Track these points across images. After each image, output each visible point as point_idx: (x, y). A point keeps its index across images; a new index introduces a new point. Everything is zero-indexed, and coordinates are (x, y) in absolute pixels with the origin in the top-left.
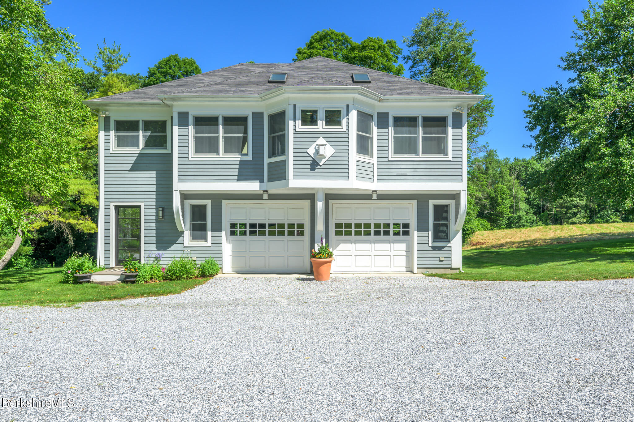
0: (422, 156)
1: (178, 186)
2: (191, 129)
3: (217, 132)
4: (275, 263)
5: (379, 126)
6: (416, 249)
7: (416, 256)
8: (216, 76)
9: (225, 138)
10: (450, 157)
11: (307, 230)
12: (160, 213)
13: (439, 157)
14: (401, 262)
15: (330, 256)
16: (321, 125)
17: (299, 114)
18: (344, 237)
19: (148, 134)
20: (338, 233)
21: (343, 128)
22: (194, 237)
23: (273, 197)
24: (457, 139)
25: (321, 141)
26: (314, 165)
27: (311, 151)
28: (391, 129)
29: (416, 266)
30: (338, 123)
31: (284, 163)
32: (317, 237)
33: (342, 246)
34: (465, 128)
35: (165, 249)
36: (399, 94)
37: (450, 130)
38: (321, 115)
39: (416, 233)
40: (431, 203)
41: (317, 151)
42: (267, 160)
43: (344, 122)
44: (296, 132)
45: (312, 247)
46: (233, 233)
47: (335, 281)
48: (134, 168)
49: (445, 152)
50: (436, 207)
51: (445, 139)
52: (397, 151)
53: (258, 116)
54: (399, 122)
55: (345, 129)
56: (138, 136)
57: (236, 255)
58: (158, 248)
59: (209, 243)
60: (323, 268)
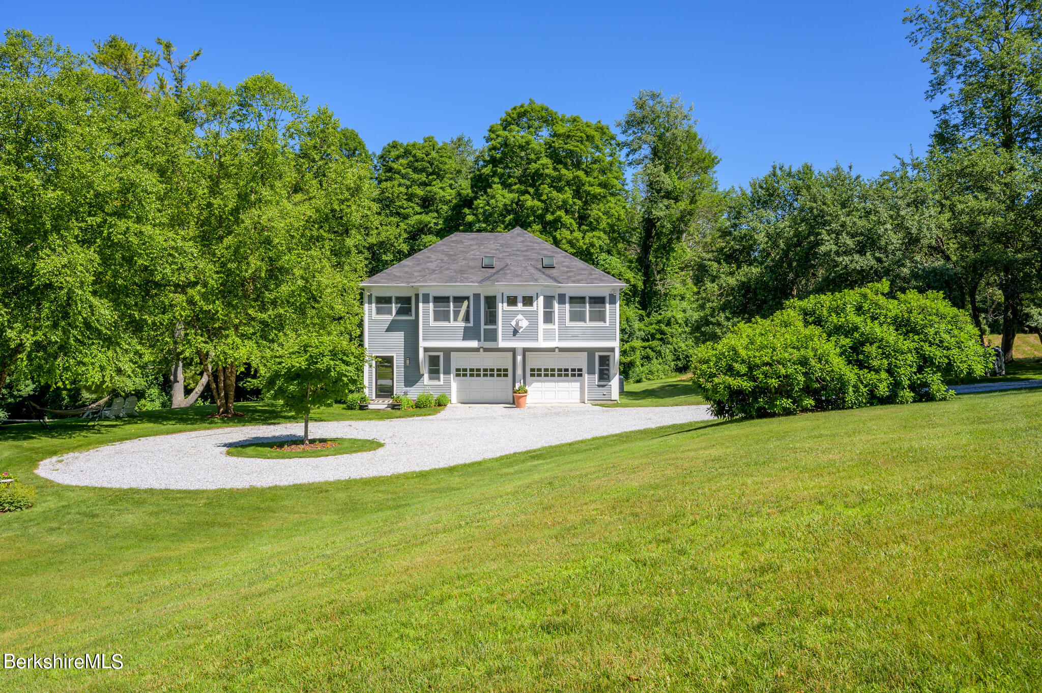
0: (589, 324)
1: (423, 344)
2: (431, 305)
3: (449, 307)
4: (489, 396)
5: (560, 303)
6: (586, 386)
7: (586, 391)
8: (438, 251)
9: (454, 311)
10: (607, 324)
11: (510, 373)
12: (408, 362)
13: (601, 324)
14: (577, 395)
15: (526, 392)
16: (520, 306)
17: (505, 299)
18: (536, 378)
19: (399, 305)
20: (532, 375)
21: (534, 308)
22: (430, 378)
23: (486, 350)
24: (613, 313)
25: (520, 317)
26: (515, 332)
27: (513, 323)
28: (567, 305)
29: (586, 399)
30: (531, 304)
31: (496, 331)
32: (517, 379)
33: (535, 385)
34: (618, 305)
35: (411, 386)
36: (574, 282)
37: (607, 305)
38: (520, 299)
39: (586, 375)
40: (597, 354)
41: (517, 324)
42: (483, 327)
43: (535, 304)
44: (503, 311)
45: (514, 386)
46: (458, 375)
47: (529, 408)
48: (387, 330)
49: (604, 320)
50: (600, 357)
51: (604, 312)
52: (572, 320)
53: (477, 296)
54: (573, 300)
55: (535, 309)
56: (391, 307)
57: (459, 391)
58: (406, 386)
59: (442, 382)
60: (521, 400)
